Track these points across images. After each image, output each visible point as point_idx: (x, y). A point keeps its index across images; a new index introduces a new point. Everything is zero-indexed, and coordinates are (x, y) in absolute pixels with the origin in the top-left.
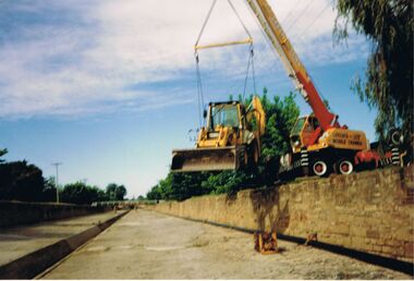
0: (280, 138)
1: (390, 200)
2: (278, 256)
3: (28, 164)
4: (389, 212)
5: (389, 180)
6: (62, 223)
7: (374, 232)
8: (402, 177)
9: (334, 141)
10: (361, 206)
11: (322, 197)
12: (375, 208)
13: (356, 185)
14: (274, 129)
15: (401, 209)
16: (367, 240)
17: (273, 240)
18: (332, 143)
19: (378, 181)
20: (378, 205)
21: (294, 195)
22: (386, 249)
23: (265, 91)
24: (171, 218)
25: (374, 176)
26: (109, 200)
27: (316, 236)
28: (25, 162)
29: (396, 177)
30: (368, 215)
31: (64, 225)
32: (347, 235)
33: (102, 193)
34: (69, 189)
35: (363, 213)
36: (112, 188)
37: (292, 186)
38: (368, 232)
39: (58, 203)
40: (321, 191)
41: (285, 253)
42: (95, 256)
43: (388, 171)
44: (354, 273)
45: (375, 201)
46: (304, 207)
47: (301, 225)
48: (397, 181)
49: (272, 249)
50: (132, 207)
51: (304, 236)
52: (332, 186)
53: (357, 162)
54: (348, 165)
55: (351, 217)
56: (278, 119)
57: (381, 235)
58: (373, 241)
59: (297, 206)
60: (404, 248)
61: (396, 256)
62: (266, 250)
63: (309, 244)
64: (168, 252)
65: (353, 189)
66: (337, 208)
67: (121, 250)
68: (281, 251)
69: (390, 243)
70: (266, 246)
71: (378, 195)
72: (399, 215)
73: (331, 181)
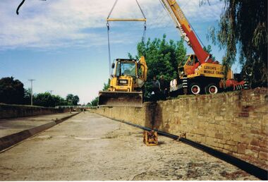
0: (172, 69)
1: (231, 114)
2: (157, 147)
3: (14, 79)
4: (230, 121)
5: (231, 100)
6: (31, 119)
7: (220, 135)
8: (240, 98)
9: (205, 72)
10: (213, 117)
11: (191, 109)
12: (221, 118)
13: (212, 102)
14: (168, 62)
15: (237, 120)
16: (215, 140)
17: (155, 136)
18: (203, 73)
19: (225, 100)
20: (223, 116)
21: (174, 107)
22: (226, 147)
23: (164, 37)
24: (104, 118)
25: (223, 96)
26: (67, 104)
27: (185, 135)
28: (12, 78)
29: (236, 98)
30: (217, 123)
31: (32, 120)
32: (203, 135)
33: (62, 100)
34: (40, 96)
35: (214, 122)
36: (70, 97)
37: (173, 101)
38: (216, 135)
39: (32, 106)
40: (190, 105)
41: (162, 145)
42: (40, 141)
43: (231, 94)
44: (200, 162)
45: (222, 114)
46: (180, 115)
47: (177, 127)
48: (237, 100)
49: (153, 143)
50: (82, 110)
51: (178, 134)
52: (197, 102)
53: (221, 87)
54: (214, 88)
55: (207, 124)
56: (171, 56)
57: (224, 137)
58: (219, 140)
59: (175, 114)
60: (237, 146)
61: (232, 152)
62: (150, 143)
63: (180, 140)
64: (88, 141)
65: (209, 105)
66: (199, 117)
67: (59, 138)
68: (160, 144)
69: (229, 143)
70: (150, 140)
71: (224, 109)
72: (236, 124)
73: (196, 99)
